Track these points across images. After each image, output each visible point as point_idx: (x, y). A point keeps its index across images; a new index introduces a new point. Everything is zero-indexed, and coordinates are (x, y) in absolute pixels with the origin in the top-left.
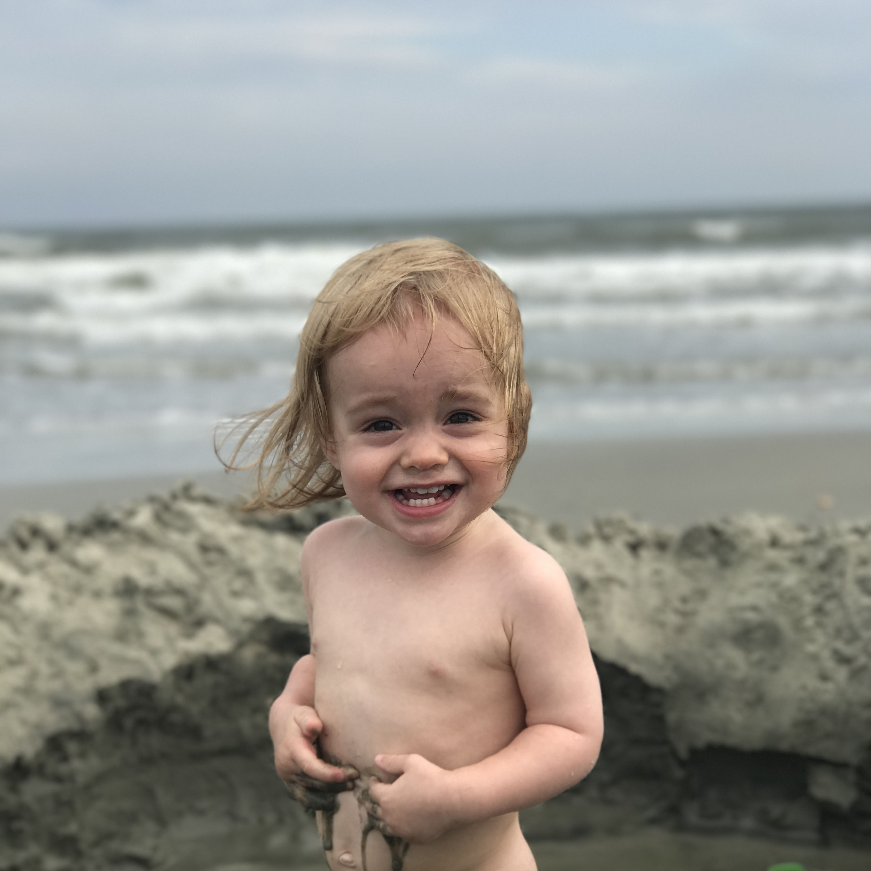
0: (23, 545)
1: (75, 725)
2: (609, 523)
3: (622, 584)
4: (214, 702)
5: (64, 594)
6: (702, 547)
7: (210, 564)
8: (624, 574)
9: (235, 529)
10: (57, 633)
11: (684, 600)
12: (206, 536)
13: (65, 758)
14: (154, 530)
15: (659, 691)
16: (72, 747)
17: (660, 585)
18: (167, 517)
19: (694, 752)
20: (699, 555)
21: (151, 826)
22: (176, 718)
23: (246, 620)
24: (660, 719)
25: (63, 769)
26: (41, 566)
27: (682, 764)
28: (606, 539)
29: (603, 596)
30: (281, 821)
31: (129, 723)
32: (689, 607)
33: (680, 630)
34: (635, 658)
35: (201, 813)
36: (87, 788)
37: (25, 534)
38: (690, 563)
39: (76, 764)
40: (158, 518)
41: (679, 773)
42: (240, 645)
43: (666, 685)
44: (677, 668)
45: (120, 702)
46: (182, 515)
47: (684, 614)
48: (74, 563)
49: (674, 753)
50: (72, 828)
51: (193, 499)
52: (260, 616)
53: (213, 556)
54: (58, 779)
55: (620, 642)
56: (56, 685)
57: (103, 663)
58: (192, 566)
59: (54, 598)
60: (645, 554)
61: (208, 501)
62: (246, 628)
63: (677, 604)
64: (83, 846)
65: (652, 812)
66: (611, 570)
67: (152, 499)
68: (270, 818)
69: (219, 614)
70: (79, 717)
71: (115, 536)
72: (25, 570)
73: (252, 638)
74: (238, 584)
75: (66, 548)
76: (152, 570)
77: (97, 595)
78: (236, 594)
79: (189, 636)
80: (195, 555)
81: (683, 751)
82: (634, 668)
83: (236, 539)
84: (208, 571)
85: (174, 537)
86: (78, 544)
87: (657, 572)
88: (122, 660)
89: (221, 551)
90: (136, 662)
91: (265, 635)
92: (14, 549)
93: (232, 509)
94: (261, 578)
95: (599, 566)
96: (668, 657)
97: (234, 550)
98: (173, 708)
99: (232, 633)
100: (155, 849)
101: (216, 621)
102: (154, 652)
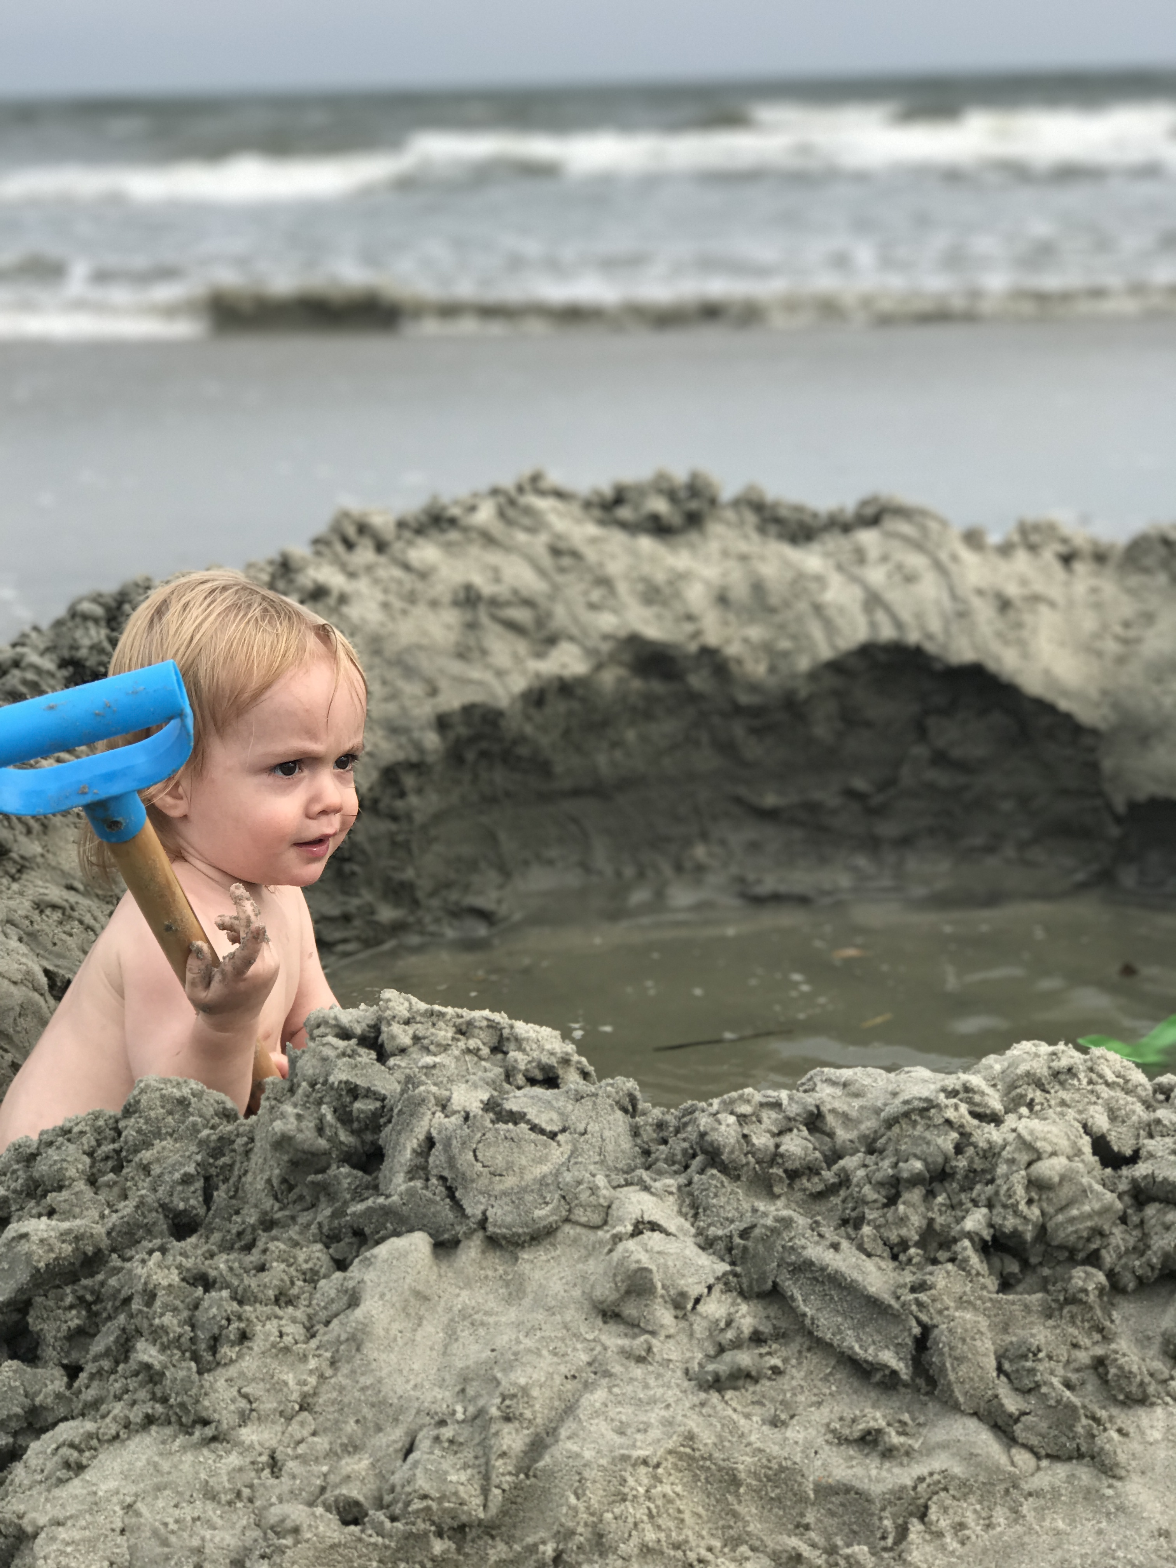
0: (349, 545)
1: (414, 757)
2: (1037, 528)
3: (1052, 604)
4: (567, 733)
5: (398, 604)
6: (1149, 561)
7: (562, 570)
8: (1055, 592)
9: (592, 529)
10: (391, 649)
11: (1127, 625)
12: (559, 537)
13: (402, 794)
14: (497, 529)
15: (1094, 732)
16: (409, 781)
17: (1098, 606)
18: (511, 513)
19: (1133, 806)
20: (1146, 570)
21: (493, 876)
22: (523, 751)
23: (606, 637)
24: (1094, 767)
25: (399, 804)
26: (369, 569)
27: (1118, 820)
28: (1033, 548)
29: (1028, 618)
30: (641, 875)
31: (470, 756)
32: (1132, 633)
33: (1121, 660)
34: (1065, 693)
35: (550, 862)
36: (424, 828)
37: (351, 531)
38: (1135, 580)
39: (414, 800)
40: (501, 514)
41: (1114, 831)
42: (599, 667)
43: (1102, 726)
44: (1116, 706)
45: (463, 731)
46: (528, 511)
47: (1125, 641)
48: (407, 567)
49: (1109, 806)
50: (409, 874)
51: (542, 493)
52: (623, 633)
53: (566, 561)
54: (394, 818)
55: (1047, 672)
56: (392, 708)
57: (443, 684)
58: (541, 572)
59: (386, 606)
60: (1079, 567)
61: (559, 494)
62: (606, 647)
63: (1118, 629)
64: (420, 895)
65: (1080, 876)
66: (1039, 586)
67: (495, 492)
68: (629, 872)
69: (574, 631)
70: (418, 747)
71: (454, 535)
72: (352, 575)
73: (613, 658)
74: (596, 595)
75: (397, 547)
76: (497, 576)
77: (434, 604)
78: (593, 607)
79: (540, 655)
80: (547, 561)
81: (1120, 804)
82: (1064, 705)
83: (593, 541)
84: (560, 579)
85: (521, 537)
86: (410, 543)
87: (1094, 590)
88: (463, 681)
89: (575, 555)
90: (480, 683)
91: (627, 657)
92: (339, 548)
93: (588, 505)
94: (622, 588)
95: (1024, 582)
96: (1105, 693)
97: (591, 555)
98: (521, 739)
99: (590, 652)
100: (499, 902)
101: (571, 639)
102: (500, 674)
